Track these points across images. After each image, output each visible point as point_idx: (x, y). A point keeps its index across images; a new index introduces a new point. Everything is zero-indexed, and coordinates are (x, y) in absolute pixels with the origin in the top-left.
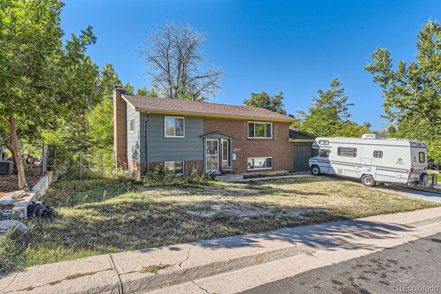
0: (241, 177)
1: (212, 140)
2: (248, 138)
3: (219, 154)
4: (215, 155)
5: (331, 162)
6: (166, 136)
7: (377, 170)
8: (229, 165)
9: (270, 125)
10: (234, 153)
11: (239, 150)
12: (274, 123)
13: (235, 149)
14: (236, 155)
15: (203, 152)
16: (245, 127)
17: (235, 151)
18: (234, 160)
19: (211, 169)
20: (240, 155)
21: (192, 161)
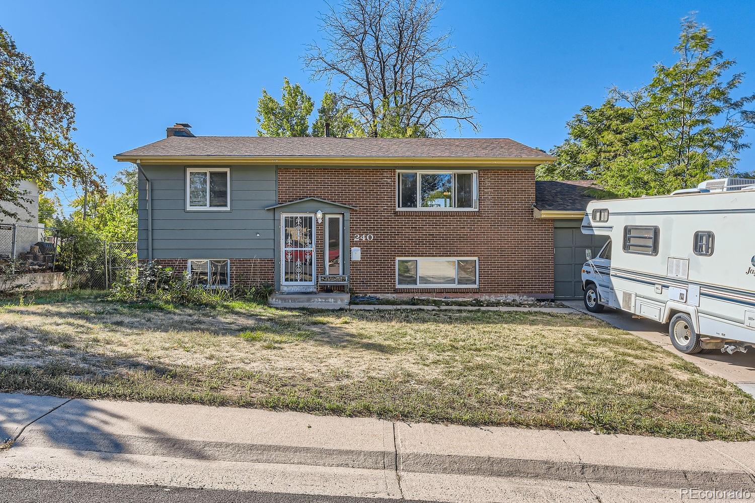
0: (342, 300)
1: (299, 215)
2: (398, 209)
3: (316, 247)
4: (291, 249)
5: (612, 272)
6: (189, 208)
7: (703, 299)
8: (344, 272)
9: (469, 176)
10: (355, 244)
11: (370, 237)
12: (484, 170)
13: (359, 236)
14: (361, 249)
15: (273, 242)
16: (389, 184)
17: (358, 240)
18: (356, 262)
19: (296, 280)
20: (374, 251)
21: (247, 261)
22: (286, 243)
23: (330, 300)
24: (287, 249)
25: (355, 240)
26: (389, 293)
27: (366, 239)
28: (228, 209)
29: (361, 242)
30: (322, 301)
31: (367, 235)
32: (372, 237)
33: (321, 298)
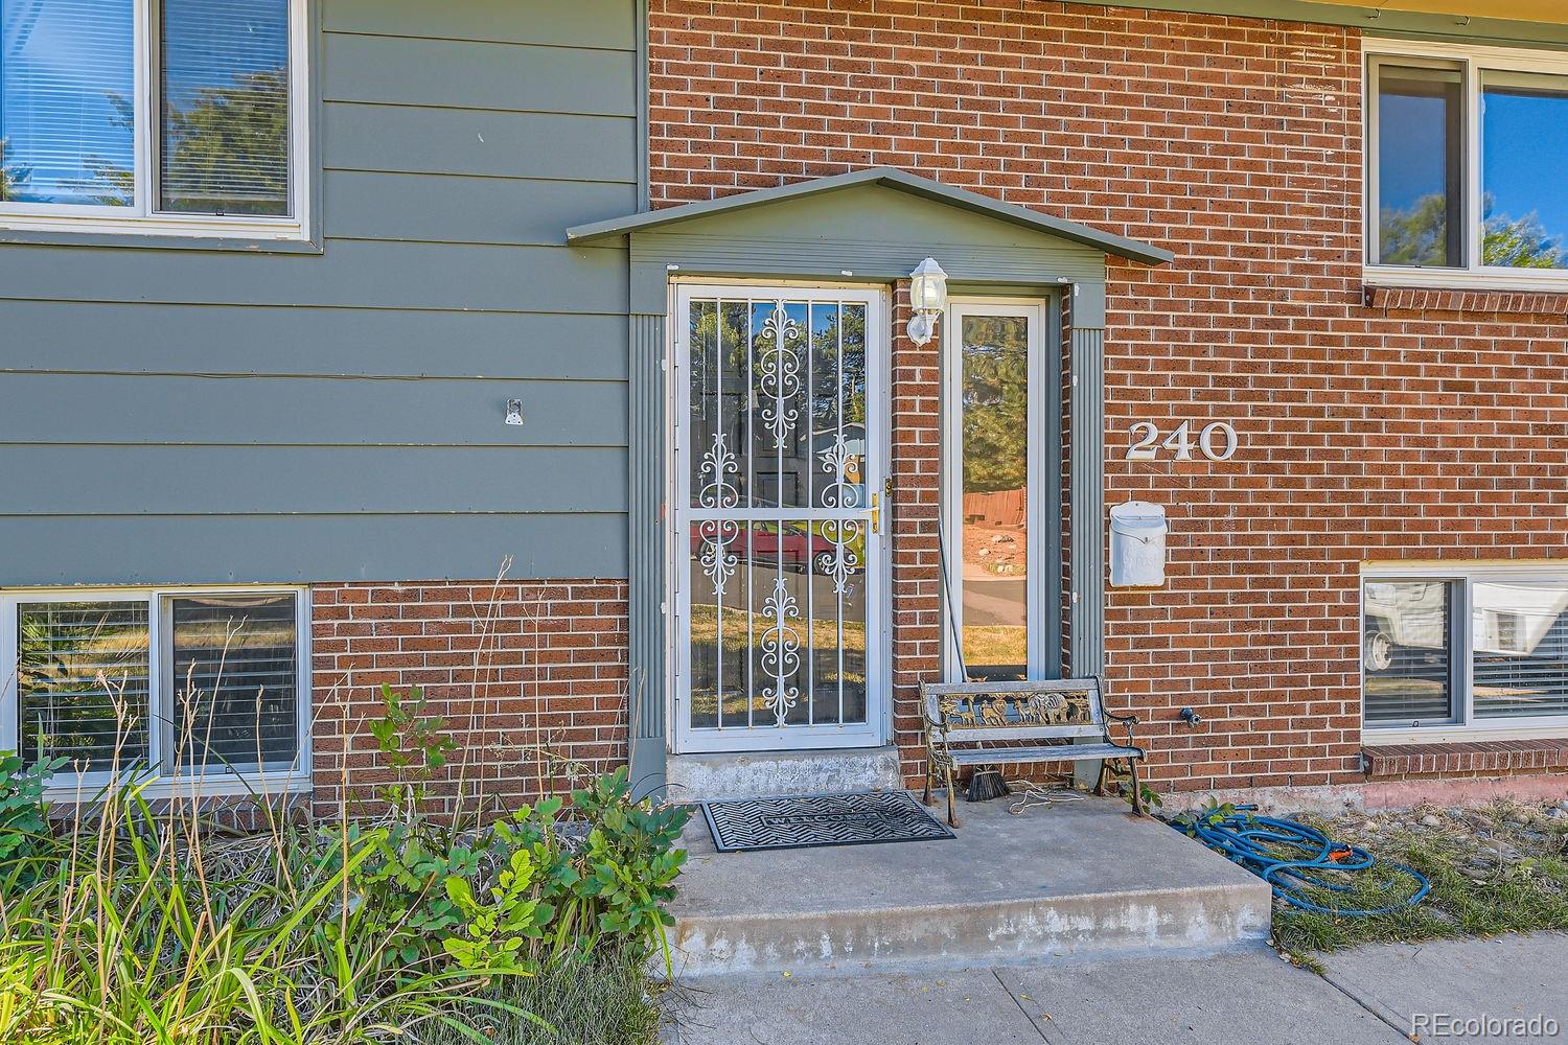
1: (780, 293)
2: (1374, 275)
3: (893, 496)
4: (734, 514)
8: (1060, 664)
10: (1131, 484)
11: (1221, 440)
13: (1154, 432)
14: (1169, 512)
15: (618, 466)
16: (1324, 114)
17: (1150, 456)
18: (1135, 596)
19: (766, 718)
20: (1240, 525)
21: (435, 596)
22: (695, 470)
23: (1132, 918)
24: (706, 514)
25: (1134, 455)
26: (1319, 781)
27: (1198, 453)
28: (296, 228)
29: (1162, 467)
30: (1075, 933)
31: (1202, 425)
32: (1232, 434)
33: (1062, 908)
